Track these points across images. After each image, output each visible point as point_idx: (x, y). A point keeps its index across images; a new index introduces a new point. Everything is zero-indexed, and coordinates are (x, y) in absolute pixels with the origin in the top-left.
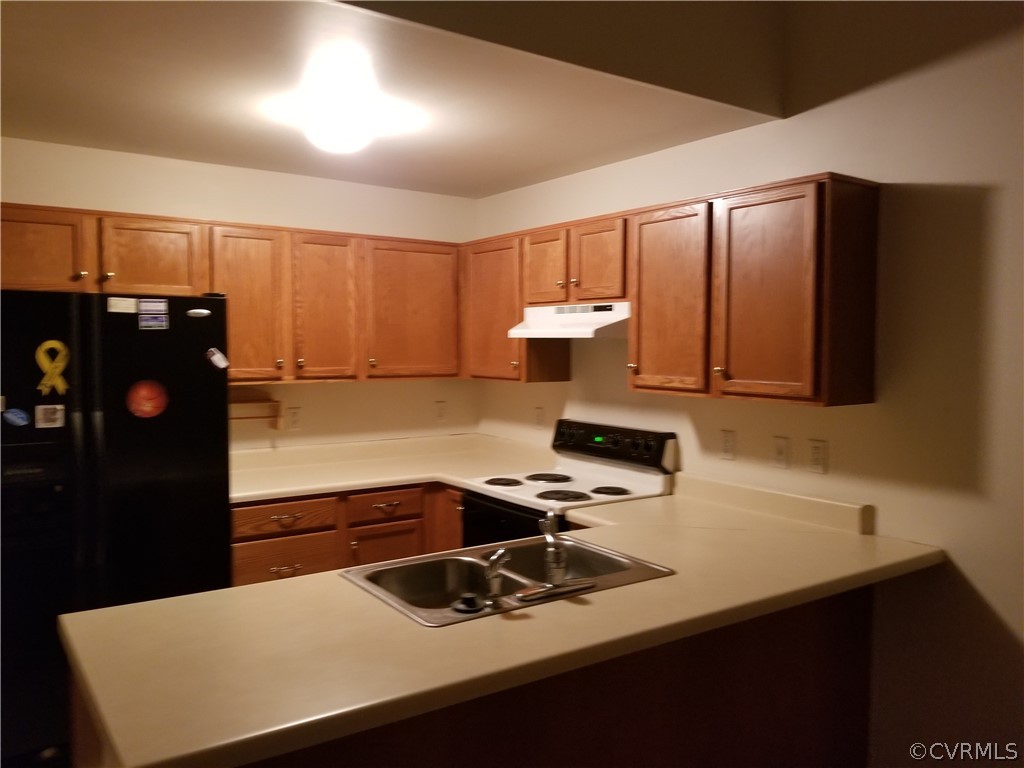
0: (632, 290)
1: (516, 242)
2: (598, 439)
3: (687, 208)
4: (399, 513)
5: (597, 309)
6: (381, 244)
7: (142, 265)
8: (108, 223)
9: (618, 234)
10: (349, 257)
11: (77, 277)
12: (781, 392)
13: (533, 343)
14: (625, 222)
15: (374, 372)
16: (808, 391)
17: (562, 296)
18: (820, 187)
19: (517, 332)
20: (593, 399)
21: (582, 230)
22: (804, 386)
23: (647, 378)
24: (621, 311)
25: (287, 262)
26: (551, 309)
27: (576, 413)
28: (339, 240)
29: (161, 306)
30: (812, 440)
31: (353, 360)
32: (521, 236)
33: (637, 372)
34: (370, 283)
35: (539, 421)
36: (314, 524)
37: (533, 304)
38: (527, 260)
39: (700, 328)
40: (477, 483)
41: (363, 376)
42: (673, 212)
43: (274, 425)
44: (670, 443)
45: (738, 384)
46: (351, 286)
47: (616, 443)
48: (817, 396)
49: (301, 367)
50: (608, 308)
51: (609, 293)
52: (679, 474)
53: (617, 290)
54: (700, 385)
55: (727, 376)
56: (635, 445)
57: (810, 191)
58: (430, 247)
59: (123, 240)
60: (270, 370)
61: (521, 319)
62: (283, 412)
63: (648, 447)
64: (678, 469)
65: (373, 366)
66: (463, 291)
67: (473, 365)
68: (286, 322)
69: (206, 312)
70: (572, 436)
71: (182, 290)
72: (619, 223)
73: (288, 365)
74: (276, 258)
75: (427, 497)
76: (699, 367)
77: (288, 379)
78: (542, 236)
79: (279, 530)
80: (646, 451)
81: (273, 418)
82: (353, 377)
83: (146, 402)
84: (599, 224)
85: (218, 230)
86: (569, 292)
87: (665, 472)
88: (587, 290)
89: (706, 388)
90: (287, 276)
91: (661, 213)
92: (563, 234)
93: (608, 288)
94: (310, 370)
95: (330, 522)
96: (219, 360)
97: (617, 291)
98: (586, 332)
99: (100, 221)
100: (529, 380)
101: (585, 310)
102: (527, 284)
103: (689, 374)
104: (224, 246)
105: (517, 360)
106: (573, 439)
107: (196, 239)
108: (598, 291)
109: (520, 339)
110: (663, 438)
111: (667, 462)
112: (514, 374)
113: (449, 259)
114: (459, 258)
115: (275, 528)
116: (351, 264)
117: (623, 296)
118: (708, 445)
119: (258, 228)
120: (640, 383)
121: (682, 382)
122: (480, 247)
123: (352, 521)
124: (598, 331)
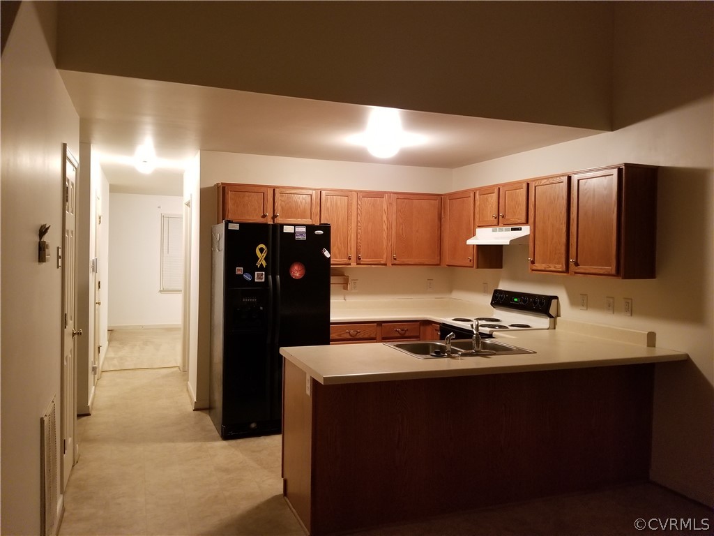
0: (531, 220)
1: (472, 194)
2: (516, 300)
3: (558, 178)
4: (407, 335)
5: (513, 229)
6: (400, 196)
7: (291, 211)
8: (277, 191)
9: (524, 191)
10: (384, 203)
11: (264, 216)
12: (602, 272)
13: (480, 248)
14: (528, 184)
15: (396, 262)
16: (614, 272)
17: (496, 223)
18: (620, 170)
19: (471, 242)
20: (514, 278)
21: (506, 188)
22: (612, 268)
23: (538, 266)
24: (526, 231)
25: (354, 207)
26: (490, 229)
27: (504, 286)
28: (380, 195)
29: (304, 230)
30: (625, 298)
31: (385, 256)
32: (474, 191)
33: (533, 262)
34: (394, 217)
35: (485, 291)
36: (366, 336)
37: (479, 227)
38: (478, 203)
39: (564, 240)
40: (449, 320)
41: (389, 264)
42: (551, 180)
43: (345, 288)
44: (554, 301)
45: (582, 268)
46: (385, 218)
47: (525, 301)
48: (618, 273)
49: (360, 259)
50: (520, 229)
51: (519, 221)
52: (558, 318)
53: (523, 219)
54: (564, 269)
55: (577, 264)
56: (535, 303)
57: (615, 172)
58: (427, 197)
59: (283, 199)
60: (346, 260)
61: (474, 235)
62: (350, 282)
63: (541, 303)
64: (558, 315)
65: (395, 259)
66: (442, 220)
67: (447, 259)
68: (353, 236)
69: (322, 232)
70: (501, 298)
71: (309, 222)
72: (525, 186)
73: (354, 258)
74: (349, 205)
75: (422, 328)
76: (563, 260)
77: (353, 265)
78: (485, 191)
79: (350, 337)
80: (540, 305)
81: (345, 284)
82: (385, 265)
83: (297, 272)
84: (514, 186)
85: (323, 193)
86: (499, 220)
87: (551, 316)
88: (508, 220)
89: (567, 270)
90: (354, 214)
91: (545, 181)
92: (496, 191)
93: (518, 219)
94: (364, 260)
95: (373, 336)
96: (327, 254)
97: (524, 221)
98: (506, 242)
99: (274, 190)
100: (478, 267)
101: (507, 230)
102: (477, 216)
103: (558, 263)
104: (327, 200)
105: (471, 256)
106: (503, 300)
107: (314, 197)
108: (514, 220)
109: (473, 245)
110: (550, 299)
111: (552, 311)
112: (471, 264)
113: (436, 203)
114: (441, 202)
115: (348, 336)
116: (385, 207)
117: (527, 222)
118: (574, 302)
119: (342, 191)
120: (534, 268)
121: (555, 267)
122: (452, 196)
123: (384, 336)
124: (511, 241)
